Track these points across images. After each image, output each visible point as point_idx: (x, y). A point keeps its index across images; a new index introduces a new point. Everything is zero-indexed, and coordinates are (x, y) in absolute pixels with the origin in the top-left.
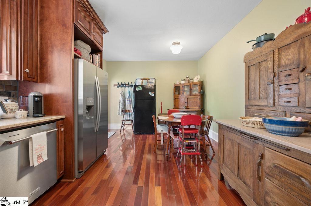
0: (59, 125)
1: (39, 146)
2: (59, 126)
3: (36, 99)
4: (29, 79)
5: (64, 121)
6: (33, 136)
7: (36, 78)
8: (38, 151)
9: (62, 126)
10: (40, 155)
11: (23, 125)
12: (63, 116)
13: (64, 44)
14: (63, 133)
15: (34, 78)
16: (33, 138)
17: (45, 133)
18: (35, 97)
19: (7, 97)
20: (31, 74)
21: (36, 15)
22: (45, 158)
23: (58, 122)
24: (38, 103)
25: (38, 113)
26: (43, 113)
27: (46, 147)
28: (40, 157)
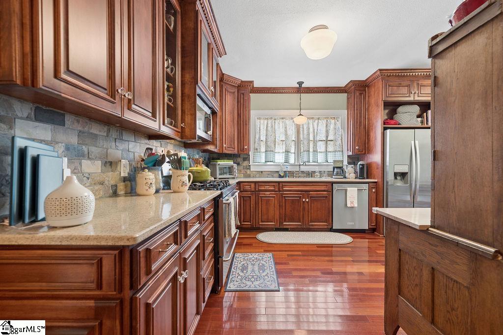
1: (352, 195)
2: (371, 187)
4: (360, 153)
5: (376, 184)
6: (348, 188)
7: (364, 151)
8: (351, 198)
9: (374, 187)
11: (341, 181)
12: (376, 180)
14: (375, 194)
15: (362, 152)
16: (348, 190)
17: (356, 189)
18: (360, 165)
19: (353, 166)
20: (360, 148)
21: (365, 105)
22: (356, 205)
23: (371, 184)
24: (362, 169)
25: (362, 176)
26: (365, 176)
27: (356, 198)
28: (352, 203)
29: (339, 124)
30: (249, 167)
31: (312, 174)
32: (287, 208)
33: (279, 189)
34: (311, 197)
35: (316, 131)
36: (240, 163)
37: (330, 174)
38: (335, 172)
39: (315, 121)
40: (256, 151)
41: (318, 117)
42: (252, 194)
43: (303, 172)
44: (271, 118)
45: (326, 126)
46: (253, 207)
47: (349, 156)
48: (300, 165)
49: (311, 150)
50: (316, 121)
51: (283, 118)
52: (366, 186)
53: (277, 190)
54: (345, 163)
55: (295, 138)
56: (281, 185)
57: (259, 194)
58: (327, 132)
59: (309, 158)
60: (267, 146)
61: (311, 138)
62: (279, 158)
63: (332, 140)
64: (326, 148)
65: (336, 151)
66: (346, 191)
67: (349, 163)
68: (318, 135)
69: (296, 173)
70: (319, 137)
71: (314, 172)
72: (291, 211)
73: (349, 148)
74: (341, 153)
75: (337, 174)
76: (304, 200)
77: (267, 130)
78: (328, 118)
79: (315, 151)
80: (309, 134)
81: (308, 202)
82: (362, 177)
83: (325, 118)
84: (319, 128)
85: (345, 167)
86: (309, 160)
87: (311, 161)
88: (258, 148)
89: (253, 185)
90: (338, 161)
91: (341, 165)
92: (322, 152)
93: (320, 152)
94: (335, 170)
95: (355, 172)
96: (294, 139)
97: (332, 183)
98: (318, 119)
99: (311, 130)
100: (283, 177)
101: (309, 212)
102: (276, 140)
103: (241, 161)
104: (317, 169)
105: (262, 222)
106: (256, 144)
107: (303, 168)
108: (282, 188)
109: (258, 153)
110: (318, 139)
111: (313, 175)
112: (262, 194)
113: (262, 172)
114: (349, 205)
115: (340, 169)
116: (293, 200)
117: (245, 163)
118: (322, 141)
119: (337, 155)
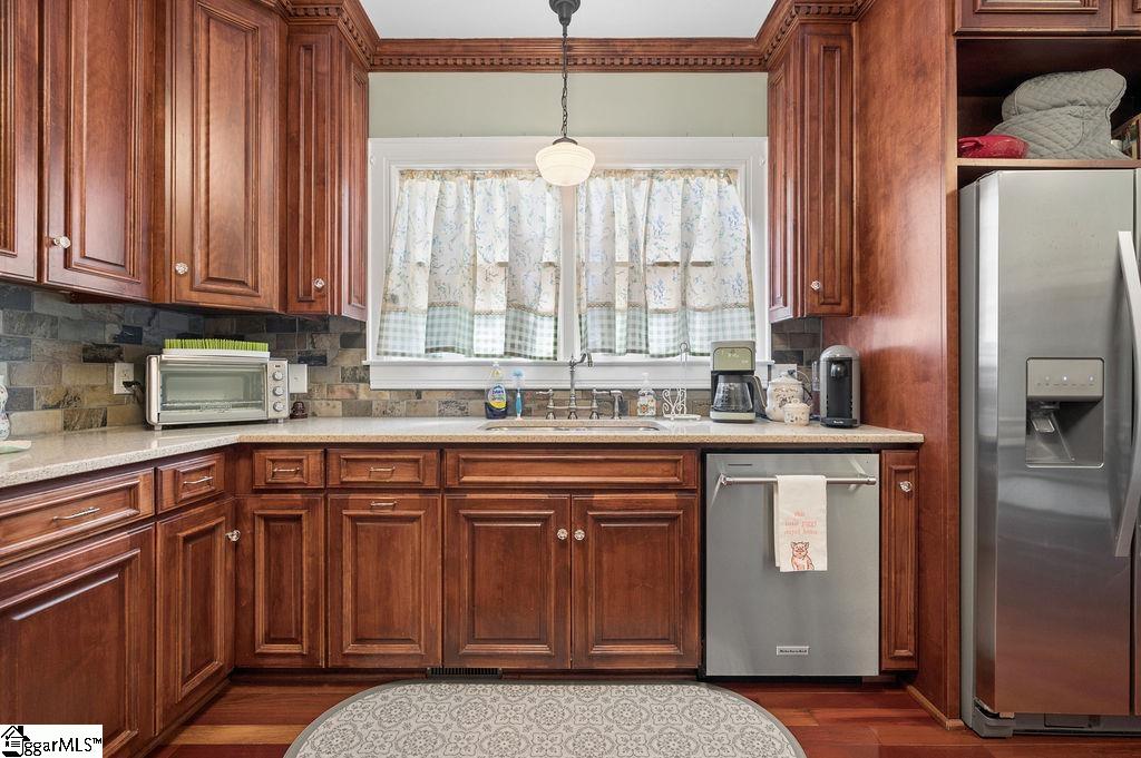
0: (894, 467)
1: (797, 514)
2: (890, 469)
3: (834, 367)
4: (825, 309)
5: (918, 457)
6: (779, 478)
7: (845, 301)
8: (795, 528)
9: (908, 471)
10: (801, 545)
11: (746, 441)
12: (916, 437)
13: (919, 149)
14: (912, 503)
15: (839, 304)
16: (780, 485)
17: (822, 480)
18: (832, 361)
19: (794, 367)
20: (828, 291)
21: (847, 99)
22: (820, 564)
23: (890, 455)
24: (839, 383)
25: (839, 413)
26: (855, 414)
27: (822, 527)
28: (801, 549)
29: (734, 195)
30: (361, 375)
31: (623, 403)
32: (481, 570)
33: (441, 476)
34: (599, 520)
35: (641, 225)
36: (329, 357)
37: (699, 403)
38: (719, 395)
39: (637, 185)
40: (390, 305)
41: (649, 166)
42: (310, 506)
43: (587, 393)
44: (459, 172)
45: (684, 201)
46: (314, 569)
47: (777, 328)
48: (572, 365)
49: (621, 303)
50: (644, 185)
51: (505, 173)
52: (866, 467)
53: (431, 483)
54: (764, 354)
55: (557, 252)
56: (450, 460)
57: (345, 504)
58: (687, 225)
59: (612, 335)
60: (436, 285)
61: (622, 254)
62: (490, 338)
63: (708, 264)
64: (684, 292)
65: (724, 306)
66: (771, 489)
67: (779, 357)
68: (651, 241)
69: (558, 396)
70: (656, 252)
71: (634, 394)
72: (500, 587)
73: (778, 295)
74: (745, 313)
75: (728, 404)
76: (563, 534)
77: (438, 219)
78: (691, 171)
79: (638, 308)
80: (610, 237)
81: (583, 544)
82: (839, 416)
83: (682, 171)
84: (655, 213)
85: (761, 373)
86: (612, 343)
87: (620, 345)
88: (399, 292)
89: (313, 461)
90: (733, 347)
91: (744, 365)
92: (666, 312)
93: (658, 311)
94: (721, 385)
95: (810, 396)
96: (549, 256)
97: (703, 450)
98: (652, 174)
99: (622, 220)
100: (503, 414)
101: (585, 590)
102: (480, 260)
103: (333, 347)
104: (644, 380)
105: (359, 640)
106: (394, 276)
107: (588, 378)
108: (458, 473)
109: (400, 316)
110: (652, 257)
111: (630, 407)
112: (357, 505)
113: (419, 393)
114: (785, 563)
115: (742, 381)
116: (509, 532)
117: (349, 359)
118: (666, 264)
119: (728, 324)
